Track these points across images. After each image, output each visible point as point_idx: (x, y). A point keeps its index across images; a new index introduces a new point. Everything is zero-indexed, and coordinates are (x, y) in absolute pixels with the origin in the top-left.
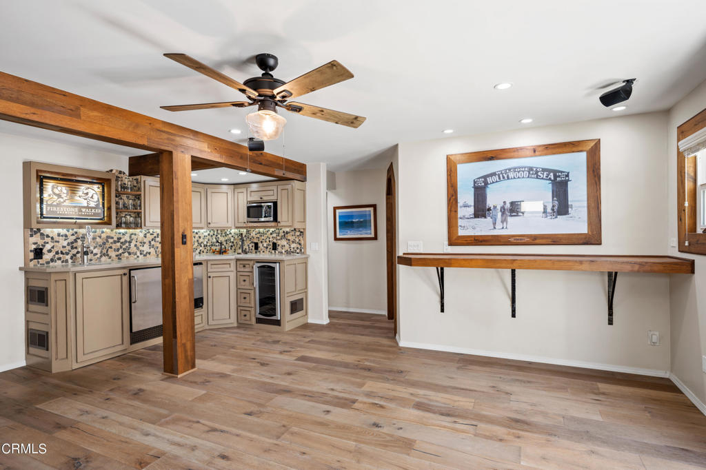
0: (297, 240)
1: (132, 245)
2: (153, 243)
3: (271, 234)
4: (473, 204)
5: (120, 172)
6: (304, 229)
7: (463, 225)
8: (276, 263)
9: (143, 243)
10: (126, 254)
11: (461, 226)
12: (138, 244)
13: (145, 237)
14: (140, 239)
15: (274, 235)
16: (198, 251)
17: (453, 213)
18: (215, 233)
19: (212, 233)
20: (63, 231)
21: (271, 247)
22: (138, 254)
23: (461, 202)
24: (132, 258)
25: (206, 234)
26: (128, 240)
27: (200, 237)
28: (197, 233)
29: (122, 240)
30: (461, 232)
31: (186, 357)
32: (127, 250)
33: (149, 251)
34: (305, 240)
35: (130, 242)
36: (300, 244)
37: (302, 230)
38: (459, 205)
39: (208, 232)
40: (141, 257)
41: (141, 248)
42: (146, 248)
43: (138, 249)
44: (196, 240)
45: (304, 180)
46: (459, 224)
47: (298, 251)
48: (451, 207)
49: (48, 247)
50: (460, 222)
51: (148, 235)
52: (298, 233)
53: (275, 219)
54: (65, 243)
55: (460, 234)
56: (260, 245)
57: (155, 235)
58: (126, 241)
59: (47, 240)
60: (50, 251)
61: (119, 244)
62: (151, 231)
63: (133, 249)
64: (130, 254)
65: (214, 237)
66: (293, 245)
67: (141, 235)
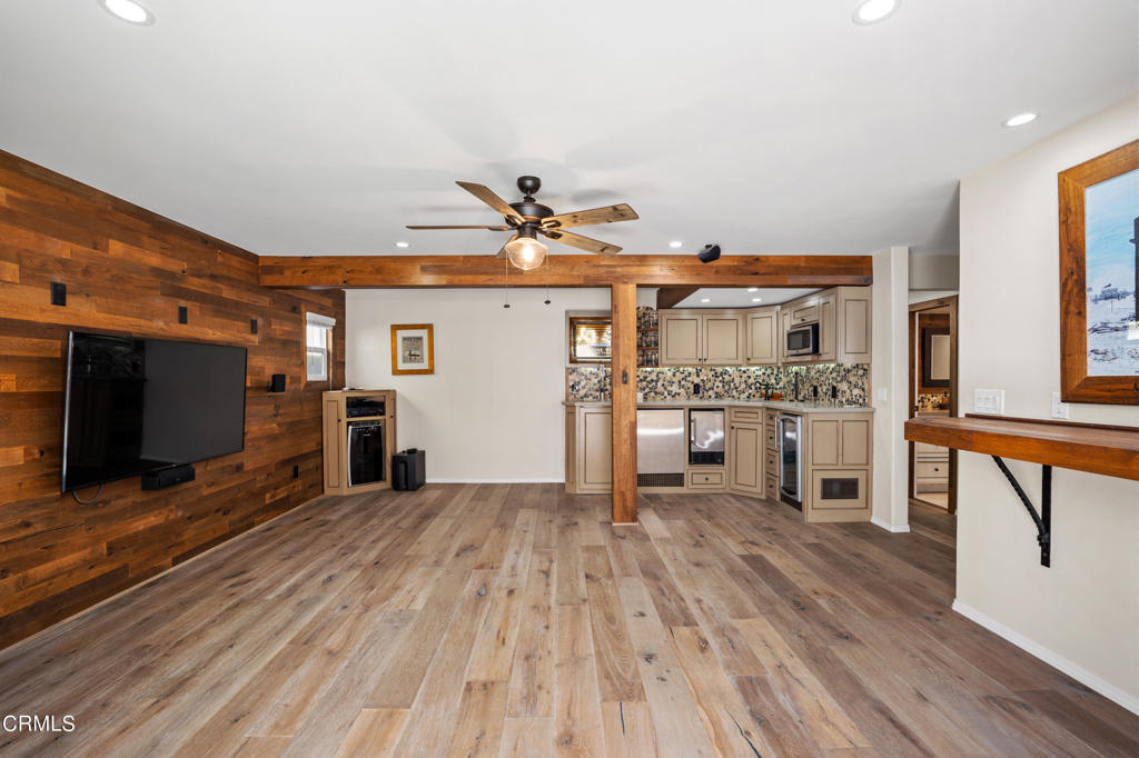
0: (860, 384)
1: (659, 384)
2: (683, 383)
3: (831, 373)
4: (1132, 288)
5: (648, 308)
6: (869, 365)
7: (1101, 349)
8: (796, 416)
9: (672, 383)
10: (652, 394)
11: (1095, 352)
12: (666, 383)
13: (674, 375)
14: (668, 378)
15: (834, 375)
16: (747, 394)
17: (1073, 321)
18: (775, 372)
19: (769, 371)
20: (594, 370)
21: (830, 393)
22: (666, 394)
23: (1095, 284)
24: (659, 397)
25: (760, 373)
26: (655, 378)
27: (749, 377)
28: (744, 372)
29: (649, 379)
30: (1095, 368)
31: (625, 507)
32: (653, 389)
33: (678, 391)
34: (870, 385)
35: (657, 381)
36: (863, 390)
37: (866, 367)
38: (1089, 295)
39: (763, 370)
40: (669, 397)
41: (669, 388)
42: (675, 389)
43: (665, 388)
44: (743, 379)
45: (868, 283)
46: (1090, 347)
47: (861, 401)
48: (1068, 305)
49: (583, 383)
50: (1093, 341)
51: (678, 374)
52: (861, 372)
53: (816, 350)
54: (596, 381)
55: (1091, 373)
56: (819, 389)
57: (686, 373)
58: (652, 380)
59: (583, 377)
60: (584, 387)
61: (645, 383)
62: (681, 369)
63: (660, 389)
64: (656, 393)
65: (773, 377)
66: (856, 392)
67: (670, 374)
